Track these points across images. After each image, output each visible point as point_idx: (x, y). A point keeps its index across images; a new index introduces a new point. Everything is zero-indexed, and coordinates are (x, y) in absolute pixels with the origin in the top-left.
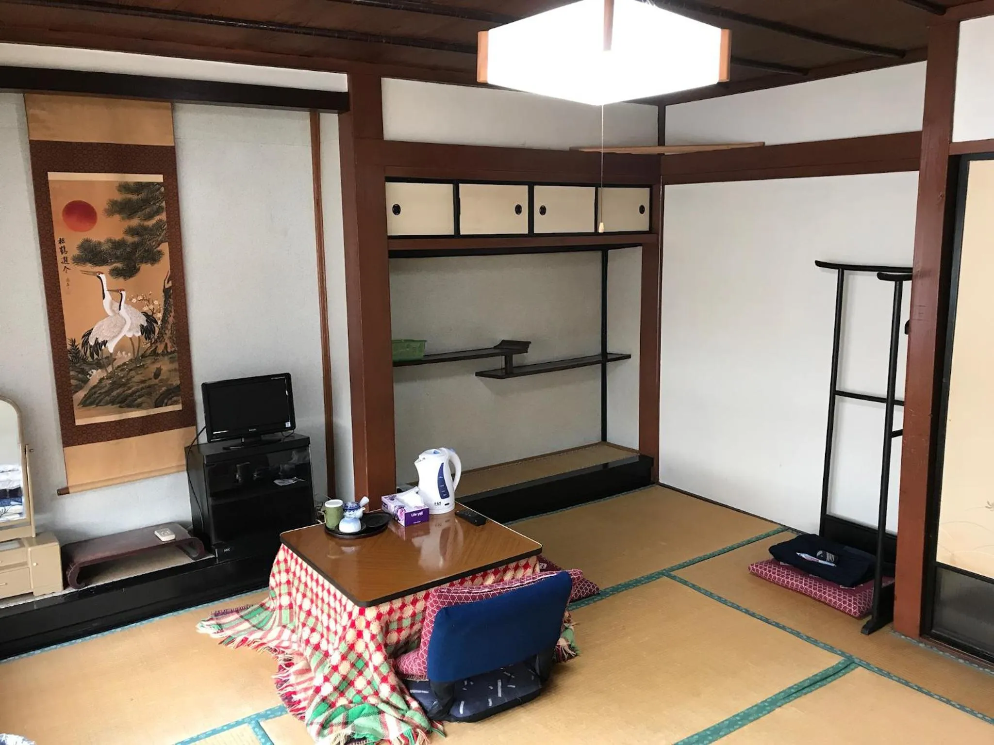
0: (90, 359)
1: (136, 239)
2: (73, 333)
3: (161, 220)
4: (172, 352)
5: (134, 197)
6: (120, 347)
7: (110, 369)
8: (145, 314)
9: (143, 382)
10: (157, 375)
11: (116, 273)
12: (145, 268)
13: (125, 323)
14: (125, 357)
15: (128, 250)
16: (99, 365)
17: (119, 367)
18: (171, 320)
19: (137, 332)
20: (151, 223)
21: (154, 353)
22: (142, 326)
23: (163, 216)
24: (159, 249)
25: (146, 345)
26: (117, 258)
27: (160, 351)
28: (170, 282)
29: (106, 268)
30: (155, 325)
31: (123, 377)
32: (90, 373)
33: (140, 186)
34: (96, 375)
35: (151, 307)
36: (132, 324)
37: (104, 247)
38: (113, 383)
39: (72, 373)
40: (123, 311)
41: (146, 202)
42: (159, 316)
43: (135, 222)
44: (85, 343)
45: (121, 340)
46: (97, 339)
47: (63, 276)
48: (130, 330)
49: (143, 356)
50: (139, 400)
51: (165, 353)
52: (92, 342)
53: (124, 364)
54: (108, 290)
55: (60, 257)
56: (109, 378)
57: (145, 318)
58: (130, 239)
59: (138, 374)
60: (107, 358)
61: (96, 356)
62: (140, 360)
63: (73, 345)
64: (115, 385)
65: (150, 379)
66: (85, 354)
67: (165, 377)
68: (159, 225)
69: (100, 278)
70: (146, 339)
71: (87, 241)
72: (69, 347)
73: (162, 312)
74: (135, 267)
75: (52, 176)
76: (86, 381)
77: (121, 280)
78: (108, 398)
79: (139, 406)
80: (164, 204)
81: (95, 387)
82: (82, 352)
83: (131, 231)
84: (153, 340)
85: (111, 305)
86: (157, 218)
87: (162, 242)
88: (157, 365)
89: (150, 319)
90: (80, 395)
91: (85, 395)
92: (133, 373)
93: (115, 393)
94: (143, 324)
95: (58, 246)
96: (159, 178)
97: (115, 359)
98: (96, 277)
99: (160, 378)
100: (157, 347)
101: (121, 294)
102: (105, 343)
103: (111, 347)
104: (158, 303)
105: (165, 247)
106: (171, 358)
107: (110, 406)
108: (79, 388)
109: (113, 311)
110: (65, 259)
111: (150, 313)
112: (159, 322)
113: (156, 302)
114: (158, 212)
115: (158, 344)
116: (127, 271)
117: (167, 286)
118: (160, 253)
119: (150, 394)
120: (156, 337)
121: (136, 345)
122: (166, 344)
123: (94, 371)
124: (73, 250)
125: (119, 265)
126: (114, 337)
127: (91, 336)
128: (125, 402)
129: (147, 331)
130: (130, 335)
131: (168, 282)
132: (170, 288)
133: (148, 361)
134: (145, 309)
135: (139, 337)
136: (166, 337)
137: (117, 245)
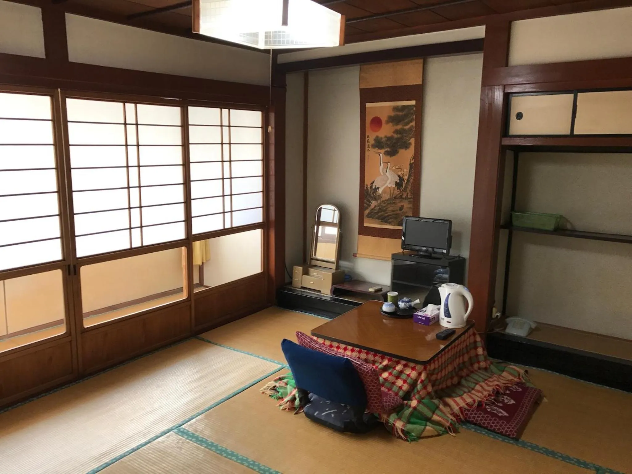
0: (372, 195)
1: (399, 136)
2: (367, 182)
3: (412, 126)
4: (410, 198)
5: (400, 113)
6: (384, 192)
7: (379, 201)
8: (399, 176)
9: (393, 211)
10: (401, 209)
11: (387, 153)
12: (402, 151)
13: (388, 179)
14: (386, 197)
15: (394, 141)
16: (375, 199)
17: (383, 201)
18: (412, 181)
19: (394, 185)
20: (407, 127)
21: (401, 197)
22: (396, 182)
23: (413, 124)
24: (410, 141)
25: (397, 192)
26: (388, 146)
27: (404, 197)
28: (413, 160)
29: (383, 151)
30: (403, 182)
31: (384, 207)
32: (371, 202)
33: (404, 107)
34: (374, 203)
35: (403, 173)
36: (391, 180)
37: (384, 140)
38: (380, 209)
39: (365, 201)
40: (388, 174)
41: (406, 116)
42: (406, 178)
43: (399, 127)
44: (371, 187)
45: (385, 188)
46: (376, 186)
47: (367, 153)
48: (390, 183)
49: (395, 198)
50: (391, 220)
51: (407, 198)
52: (374, 188)
53: (386, 200)
54: (383, 162)
55: (367, 144)
56: (378, 206)
57: (398, 178)
58: (396, 136)
59: (391, 207)
60: (378, 196)
61: (374, 194)
62: (394, 199)
63: (367, 188)
64: (380, 210)
65: (397, 210)
66: (371, 192)
67: (405, 211)
68: (410, 129)
69: (380, 155)
70: (398, 189)
71: (377, 137)
72: (365, 188)
73: (408, 176)
74: (396, 150)
75: (368, 105)
76: (369, 206)
77: (389, 157)
78: (377, 216)
79: (390, 223)
80: (414, 117)
81: (372, 209)
82: (370, 191)
83: (396, 132)
84: (401, 191)
85: (383, 169)
86: (411, 124)
87: (411, 138)
88: (402, 204)
89: (401, 179)
90: (367, 212)
91: (369, 212)
92: (389, 206)
93: (380, 214)
94: (397, 181)
95: (367, 139)
96: (413, 102)
97: (382, 197)
98: (378, 155)
99: (403, 211)
100: (403, 194)
101: (388, 164)
102: (378, 188)
103: (380, 191)
104: (406, 171)
105: (412, 141)
106: (409, 201)
107: (377, 220)
108: (367, 208)
109: (384, 173)
110: (369, 145)
111: (401, 176)
112: (406, 181)
113: (405, 170)
114: (411, 121)
115: (404, 193)
116: (392, 153)
117: (412, 162)
118: (410, 144)
119: (396, 218)
120: (403, 189)
121: (392, 192)
122: (408, 193)
123: (373, 201)
124: (372, 142)
125: (388, 149)
126: (382, 186)
127: (374, 184)
128: (384, 220)
129: (399, 185)
130: (389, 186)
131: (412, 160)
132: (413, 163)
133: (398, 201)
134: (399, 173)
135: (394, 187)
136: (408, 190)
137: (389, 139)
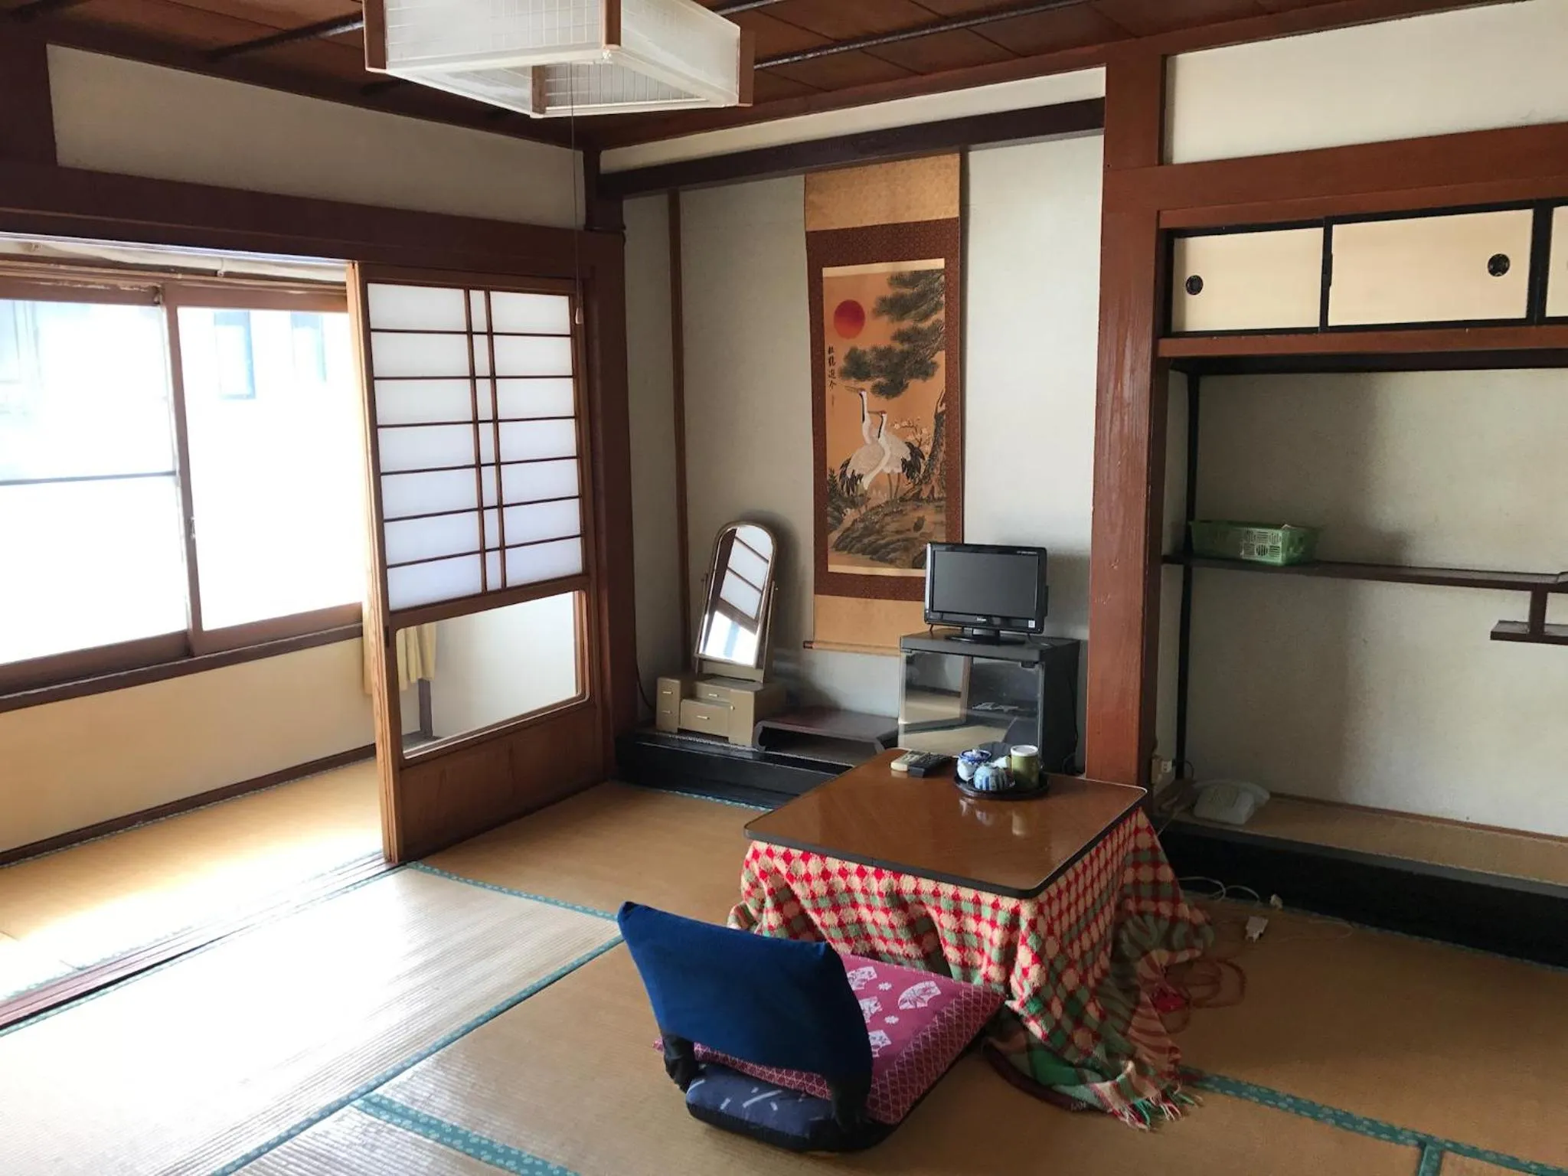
0: (846, 495)
1: (906, 347)
2: (834, 462)
3: (938, 321)
4: (940, 499)
5: (908, 291)
6: (875, 485)
7: (863, 510)
8: (909, 445)
9: (898, 532)
10: (918, 527)
11: (879, 390)
12: (915, 385)
13: (884, 454)
14: (881, 498)
15: (895, 361)
16: (853, 504)
17: (873, 509)
18: (941, 456)
19: (898, 467)
20: (925, 325)
21: (917, 497)
22: (904, 461)
23: (940, 315)
24: (933, 359)
25: (906, 485)
26: (881, 371)
27: (924, 495)
28: (944, 405)
29: (868, 385)
30: (921, 460)
31: (877, 523)
32: (845, 511)
33: (915, 276)
34: (850, 515)
35: (918, 436)
36: (891, 456)
37: (870, 357)
38: (865, 528)
39: (829, 509)
40: (882, 440)
41: (922, 296)
42: (927, 449)
43: (907, 324)
44: (843, 474)
45: (878, 475)
46: (854, 471)
47: (829, 392)
48: (888, 464)
49: (902, 499)
50: (893, 555)
51: (930, 499)
52: (849, 475)
53: (879, 506)
54: (869, 412)
55: (828, 369)
56: (862, 520)
57: (908, 451)
58: (898, 347)
59: (893, 521)
60: (861, 495)
61: (851, 492)
62: (902, 502)
63: (832, 476)
64: (868, 531)
65: (909, 530)
66: (842, 487)
67: (928, 531)
68: (934, 329)
69: (861, 396)
70: (908, 478)
71: (854, 350)
72: (828, 478)
73: (931, 444)
74: (901, 383)
75: (828, 272)
76: (840, 521)
77: (883, 399)
78: (858, 545)
79: (892, 563)
80: (943, 298)
81: (848, 529)
82: (840, 485)
83: (901, 337)
84: (917, 481)
85: (870, 429)
86: (934, 317)
87: (938, 349)
88: (920, 514)
89: (915, 452)
90: (834, 537)
91: (839, 538)
92: (888, 519)
93: (866, 541)
94: (905, 458)
95: (827, 356)
96: (939, 263)
97: (869, 499)
98: (858, 395)
99: (922, 531)
100: (921, 490)
101: (882, 417)
102: (860, 477)
103: (866, 483)
104: (928, 431)
105: (940, 358)
106: (937, 507)
107: (860, 555)
108: (834, 528)
109: (871, 437)
110: (832, 372)
111: (916, 445)
112: (927, 458)
113: (924, 431)
114: (935, 310)
115: (923, 487)
116: (892, 388)
117: (939, 410)
118: (934, 365)
119: (906, 549)
120: (921, 476)
121: (894, 483)
122: (933, 487)
123: (848, 509)
124: (841, 363)
125: (882, 380)
126: (871, 470)
127: (849, 467)
128: (878, 554)
129: (909, 467)
130: (888, 470)
131: (941, 405)
132: (943, 413)
133: (909, 507)
134: (911, 438)
135: (899, 474)
136: (933, 478)
137: (884, 354)
